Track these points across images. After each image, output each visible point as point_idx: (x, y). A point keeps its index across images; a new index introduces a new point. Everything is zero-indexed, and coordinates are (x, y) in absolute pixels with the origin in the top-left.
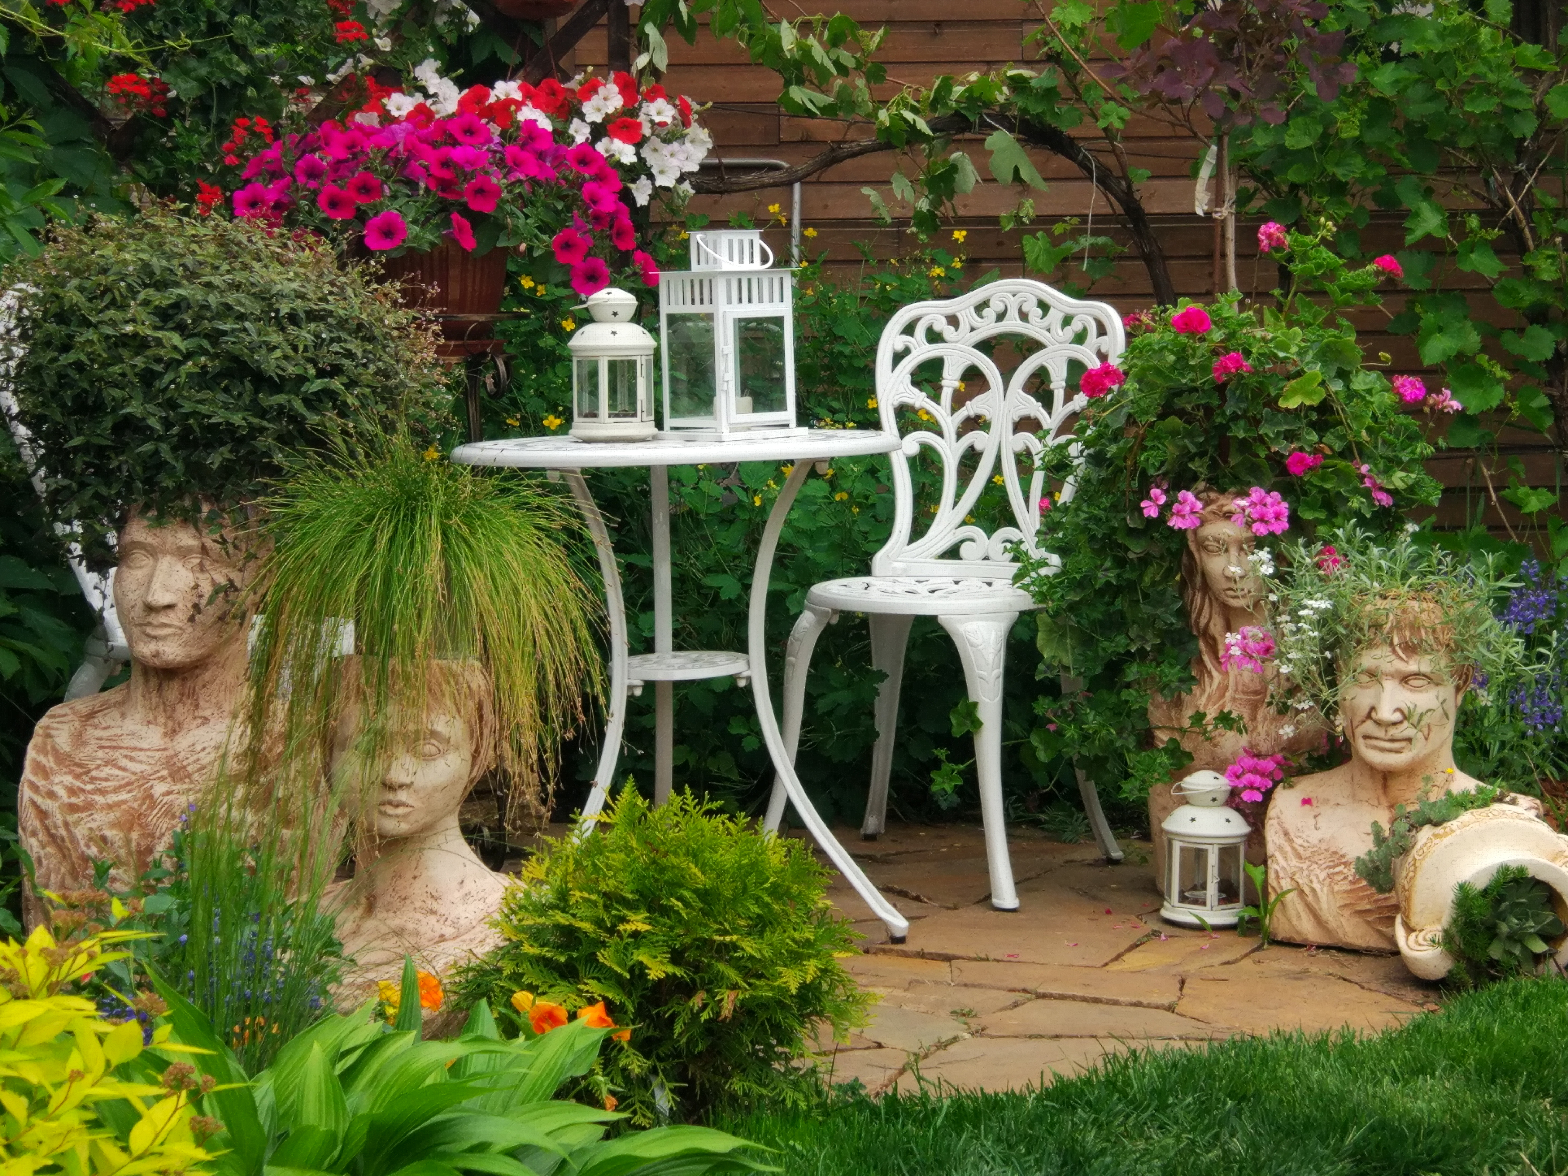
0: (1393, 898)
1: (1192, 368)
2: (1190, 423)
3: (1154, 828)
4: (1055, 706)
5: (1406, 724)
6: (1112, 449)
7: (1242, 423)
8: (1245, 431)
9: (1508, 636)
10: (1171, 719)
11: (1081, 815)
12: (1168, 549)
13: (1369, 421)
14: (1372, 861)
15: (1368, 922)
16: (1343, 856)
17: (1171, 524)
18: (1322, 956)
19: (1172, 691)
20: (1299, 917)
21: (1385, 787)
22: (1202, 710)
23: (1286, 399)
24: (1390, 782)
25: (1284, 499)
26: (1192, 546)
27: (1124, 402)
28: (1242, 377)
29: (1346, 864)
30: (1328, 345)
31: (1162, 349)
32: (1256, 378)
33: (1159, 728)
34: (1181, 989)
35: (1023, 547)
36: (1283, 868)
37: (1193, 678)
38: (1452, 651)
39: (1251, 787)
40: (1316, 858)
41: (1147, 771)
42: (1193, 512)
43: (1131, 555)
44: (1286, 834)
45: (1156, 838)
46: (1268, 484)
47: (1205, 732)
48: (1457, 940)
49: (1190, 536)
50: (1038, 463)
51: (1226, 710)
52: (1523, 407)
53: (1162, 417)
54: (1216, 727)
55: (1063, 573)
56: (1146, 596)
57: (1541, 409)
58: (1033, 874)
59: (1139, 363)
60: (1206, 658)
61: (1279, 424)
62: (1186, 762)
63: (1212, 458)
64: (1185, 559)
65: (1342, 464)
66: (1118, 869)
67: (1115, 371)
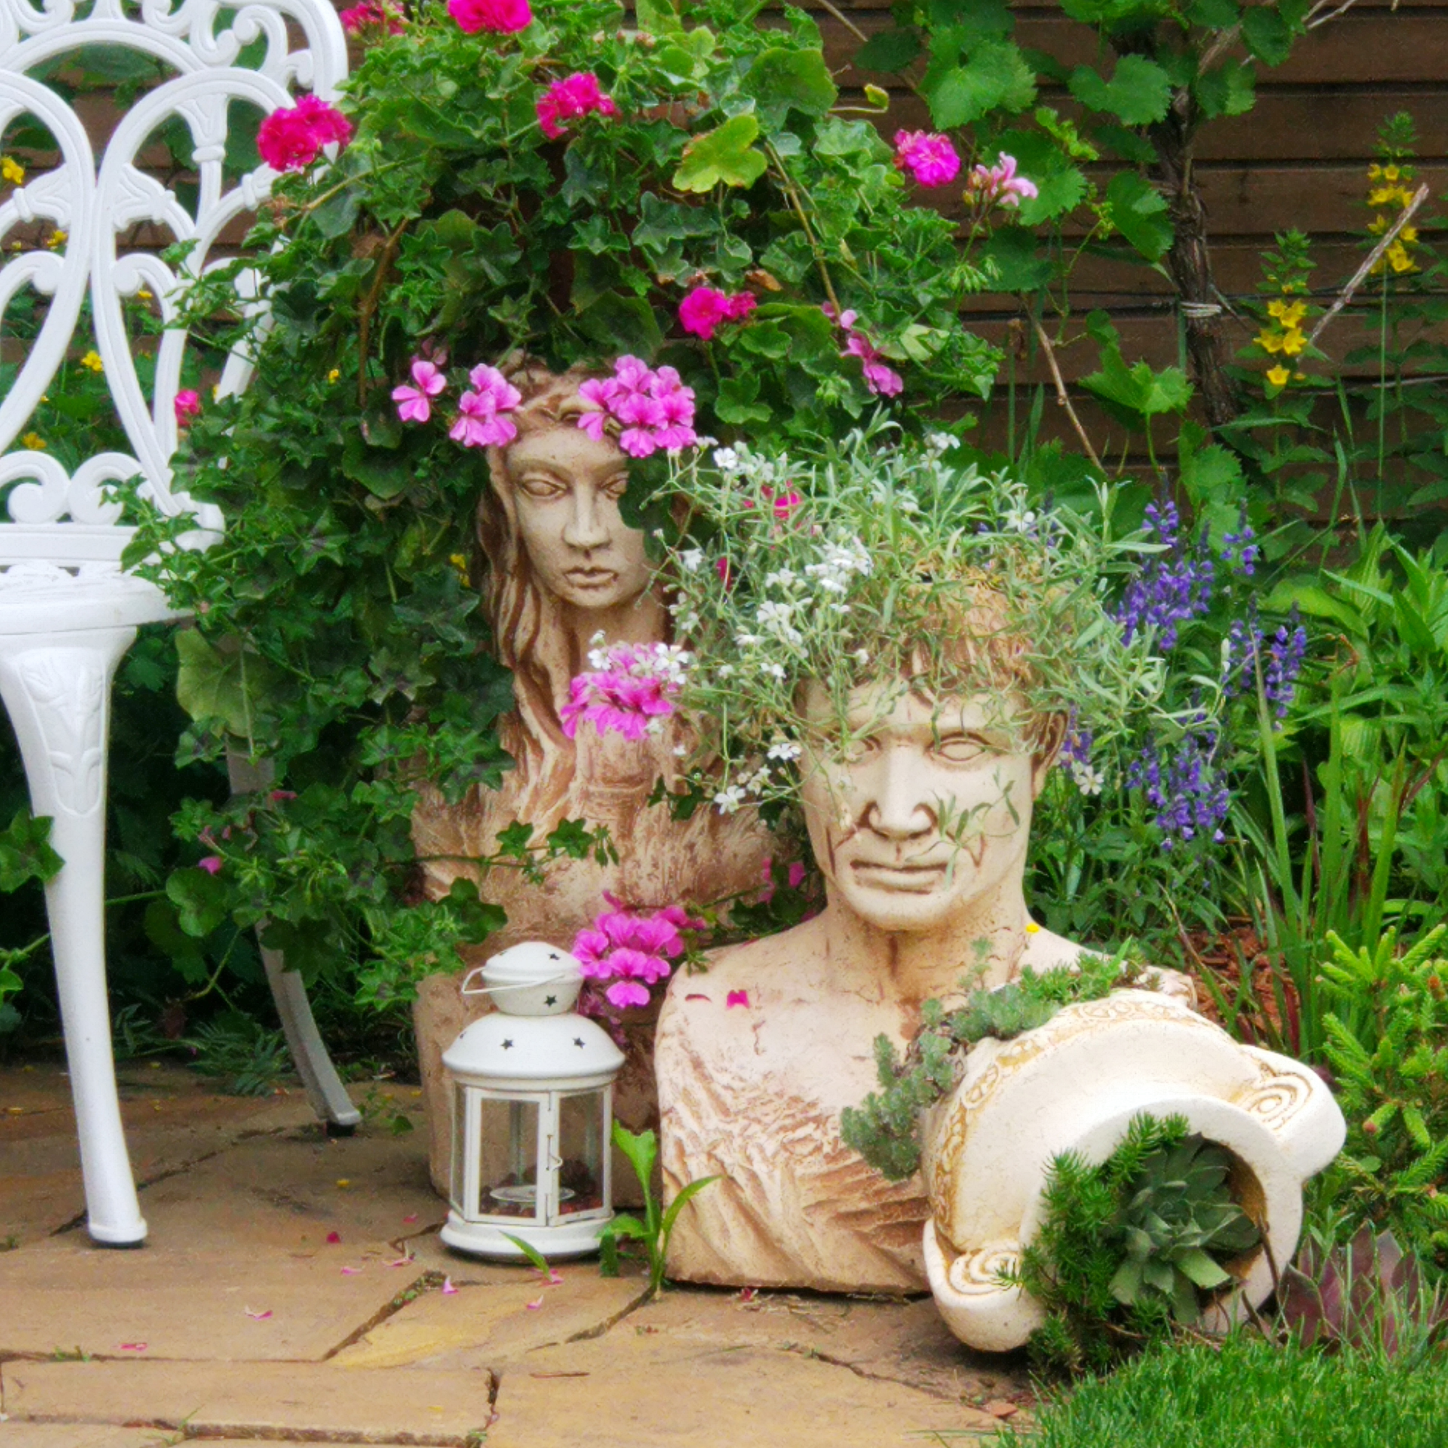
0: (914, 1188)
1: (493, 107)
2: (489, 225)
3: (427, 1063)
4: (218, 821)
5: (936, 835)
6: (328, 281)
7: (598, 222)
8: (606, 240)
9: (1136, 653)
10: (458, 840)
11: (273, 1038)
12: (450, 491)
13: (852, 222)
14: (878, 1116)
15: (863, 1237)
16: (813, 1105)
17: (457, 434)
18: (772, 1308)
19: (462, 782)
20: (725, 1231)
21: (894, 962)
22: (521, 818)
23: (687, 173)
24: (905, 954)
25: (686, 379)
26: (498, 484)
27: (350, 179)
28: (597, 126)
29: (819, 1121)
30: (769, 62)
31: (430, 65)
32: (625, 129)
33: (431, 858)
34: (492, 1399)
35: (142, 492)
36: (694, 1136)
37: (502, 755)
38: (1024, 684)
39: (627, 974)
40: (758, 1112)
41: (413, 949)
42: (501, 409)
43: (372, 504)
44: (697, 1064)
45: (430, 1083)
46: (653, 350)
47: (529, 865)
48: (1051, 1270)
49: (493, 461)
50: (170, 312)
51: (571, 818)
52: (1121, 213)
53: (432, 211)
54: (552, 853)
55: (230, 543)
56: (404, 589)
57: (1154, 218)
58: (176, 1164)
59: (382, 97)
60: (528, 714)
61: (673, 224)
62: (491, 927)
63: (537, 298)
64: (483, 512)
65: (800, 309)
66: (350, 1143)
67: (331, 115)
